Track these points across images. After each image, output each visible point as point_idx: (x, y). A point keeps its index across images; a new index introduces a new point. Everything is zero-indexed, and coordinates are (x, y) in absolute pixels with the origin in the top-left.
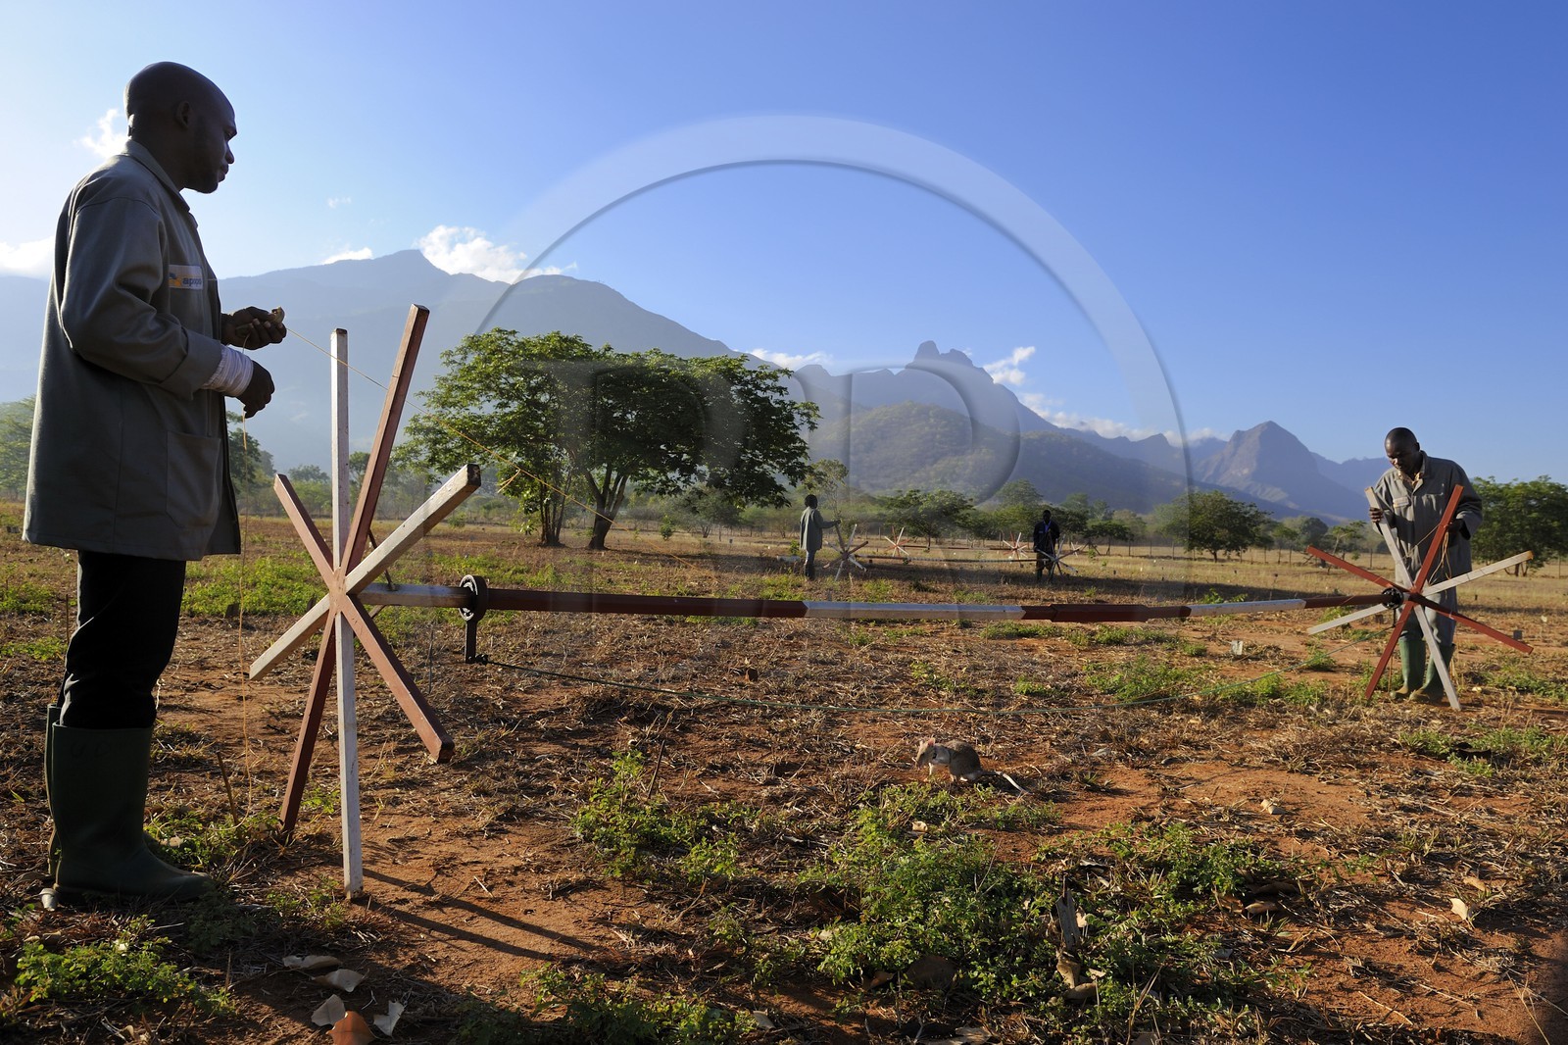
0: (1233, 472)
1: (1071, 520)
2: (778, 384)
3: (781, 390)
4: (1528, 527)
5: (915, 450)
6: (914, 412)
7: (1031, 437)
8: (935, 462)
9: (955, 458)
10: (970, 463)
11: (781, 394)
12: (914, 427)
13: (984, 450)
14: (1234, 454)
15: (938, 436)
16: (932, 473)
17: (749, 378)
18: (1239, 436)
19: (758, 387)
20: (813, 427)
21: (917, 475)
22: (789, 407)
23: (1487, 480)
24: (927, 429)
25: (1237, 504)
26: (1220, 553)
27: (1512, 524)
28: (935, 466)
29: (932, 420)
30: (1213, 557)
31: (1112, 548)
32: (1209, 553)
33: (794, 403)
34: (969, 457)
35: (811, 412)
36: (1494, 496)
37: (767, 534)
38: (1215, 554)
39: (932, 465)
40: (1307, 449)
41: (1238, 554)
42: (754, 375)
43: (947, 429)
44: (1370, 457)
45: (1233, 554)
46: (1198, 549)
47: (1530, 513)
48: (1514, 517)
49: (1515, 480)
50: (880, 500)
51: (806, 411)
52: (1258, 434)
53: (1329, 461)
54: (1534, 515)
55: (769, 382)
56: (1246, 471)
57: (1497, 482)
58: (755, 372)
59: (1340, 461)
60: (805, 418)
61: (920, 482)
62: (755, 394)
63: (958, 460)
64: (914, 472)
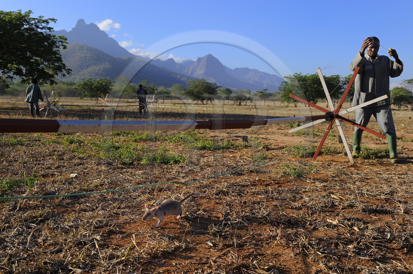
0: (198, 72)
1: (149, 90)
2: (49, 26)
3: (50, 29)
4: (313, 90)
5: (78, 63)
6: (77, 48)
7: (124, 59)
8: (87, 68)
9: (95, 67)
10: (102, 68)
11: (50, 31)
12: (78, 54)
13: (107, 64)
14: (198, 66)
15: (88, 58)
16: (86, 72)
17: (33, 22)
18: (199, 59)
19: (37, 27)
20: (65, 47)
21: (80, 73)
22: (52, 38)
23: (299, 74)
24: (83, 54)
25: (210, 83)
26: (205, 102)
27: (309, 89)
28: (87, 69)
29: (85, 51)
30: (202, 103)
31: (164, 100)
32: (200, 102)
33: (55, 36)
34: (101, 66)
35: (64, 41)
36: (303, 80)
37: (19, 98)
38: (203, 102)
39: (86, 69)
40: (222, 64)
41: (211, 102)
42: (36, 21)
43: (91, 55)
44: (243, 67)
45: (209, 102)
46: (197, 100)
47: (314, 85)
48: (309, 87)
49: (308, 74)
50: (66, 83)
51: (61, 40)
52: (206, 59)
53: (229, 68)
54: (316, 86)
55: (44, 24)
56: (202, 72)
57: (302, 75)
58: (37, 19)
59: (233, 69)
60: (60, 43)
61: (81, 76)
62: (36, 31)
63: (97, 67)
64: (79, 72)
